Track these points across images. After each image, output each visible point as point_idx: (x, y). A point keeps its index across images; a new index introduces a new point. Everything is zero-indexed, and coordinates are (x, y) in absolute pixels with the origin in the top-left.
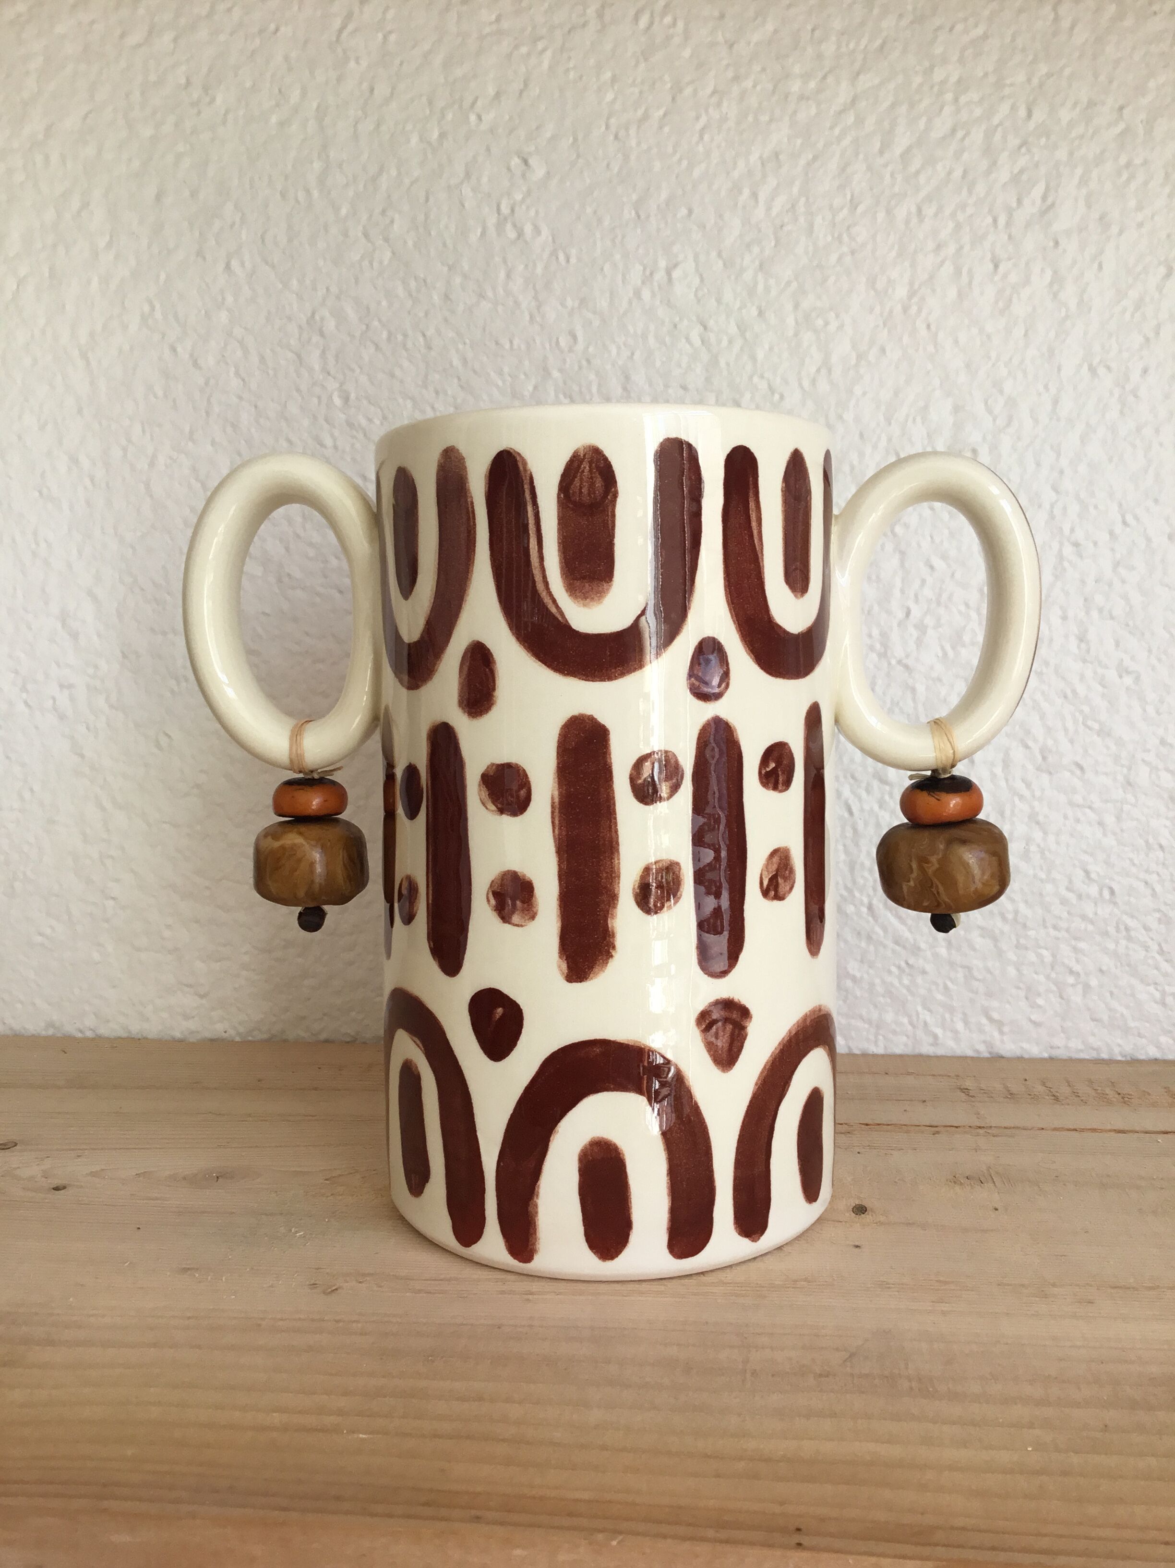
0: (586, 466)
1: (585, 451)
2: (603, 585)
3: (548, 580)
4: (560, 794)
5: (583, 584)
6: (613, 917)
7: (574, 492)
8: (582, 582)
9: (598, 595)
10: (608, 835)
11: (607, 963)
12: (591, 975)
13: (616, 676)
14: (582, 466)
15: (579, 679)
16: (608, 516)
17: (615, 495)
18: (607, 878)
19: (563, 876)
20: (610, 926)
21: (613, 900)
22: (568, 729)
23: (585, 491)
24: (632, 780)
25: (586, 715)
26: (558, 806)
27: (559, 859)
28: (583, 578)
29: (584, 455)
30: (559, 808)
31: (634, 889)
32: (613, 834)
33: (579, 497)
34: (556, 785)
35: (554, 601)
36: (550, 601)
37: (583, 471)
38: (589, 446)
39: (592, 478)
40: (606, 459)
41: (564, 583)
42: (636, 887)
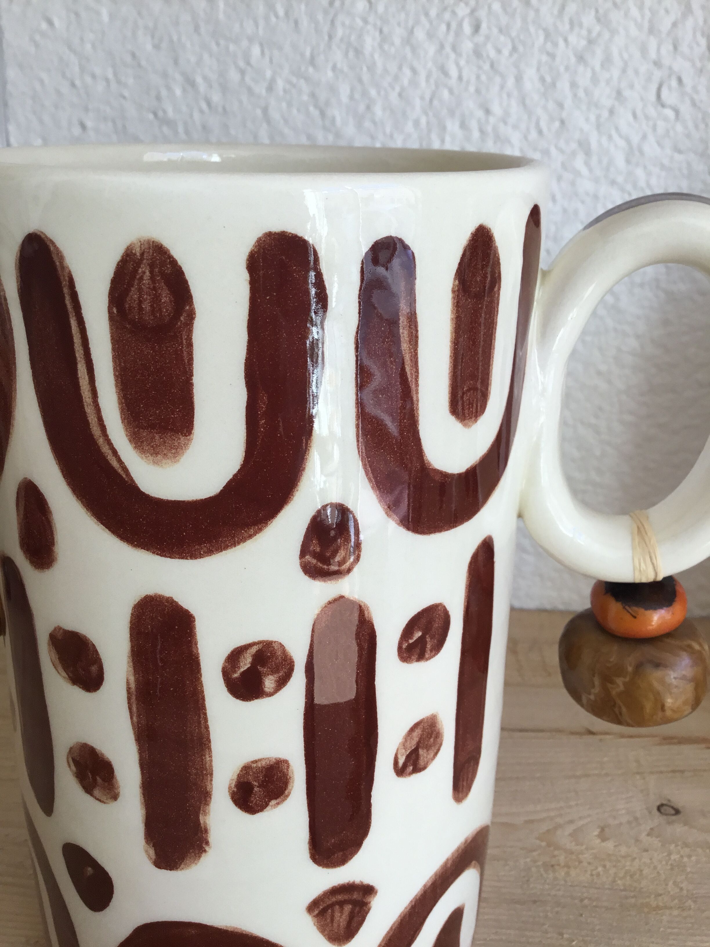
0: (145, 271)
1: (143, 248)
2: (180, 439)
3: (106, 423)
4: (137, 681)
5: (151, 435)
6: (205, 813)
7: (130, 308)
8: (151, 432)
9: (173, 451)
10: (197, 730)
11: (200, 857)
12: (182, 866)
13: (200, 554)
14: (140, 270)
15: (154, 553)
16: (182, 343)
17: (191, 316)
18: (196, 774)
19: (144, 765)
20: (202, 822)
21: (205, 797)
22: (142, 609)
23: (146, 306)
24: (226, 674)
25: (163, 597)
26: (135, 693)
27: (140, 748)
28: (152, 427)
29: (142, 254)
30: (136, 695)
31: (230, 788)
32: (203, 730)
33: (139, 314)
34: (131, 669)
35: (115, 452)
36: (110, 452)
37: (141, 278)
38: (148, 242)
39: (154, 289)
40: (174, 263)
41: (126, 430)
42: (233, 785)
